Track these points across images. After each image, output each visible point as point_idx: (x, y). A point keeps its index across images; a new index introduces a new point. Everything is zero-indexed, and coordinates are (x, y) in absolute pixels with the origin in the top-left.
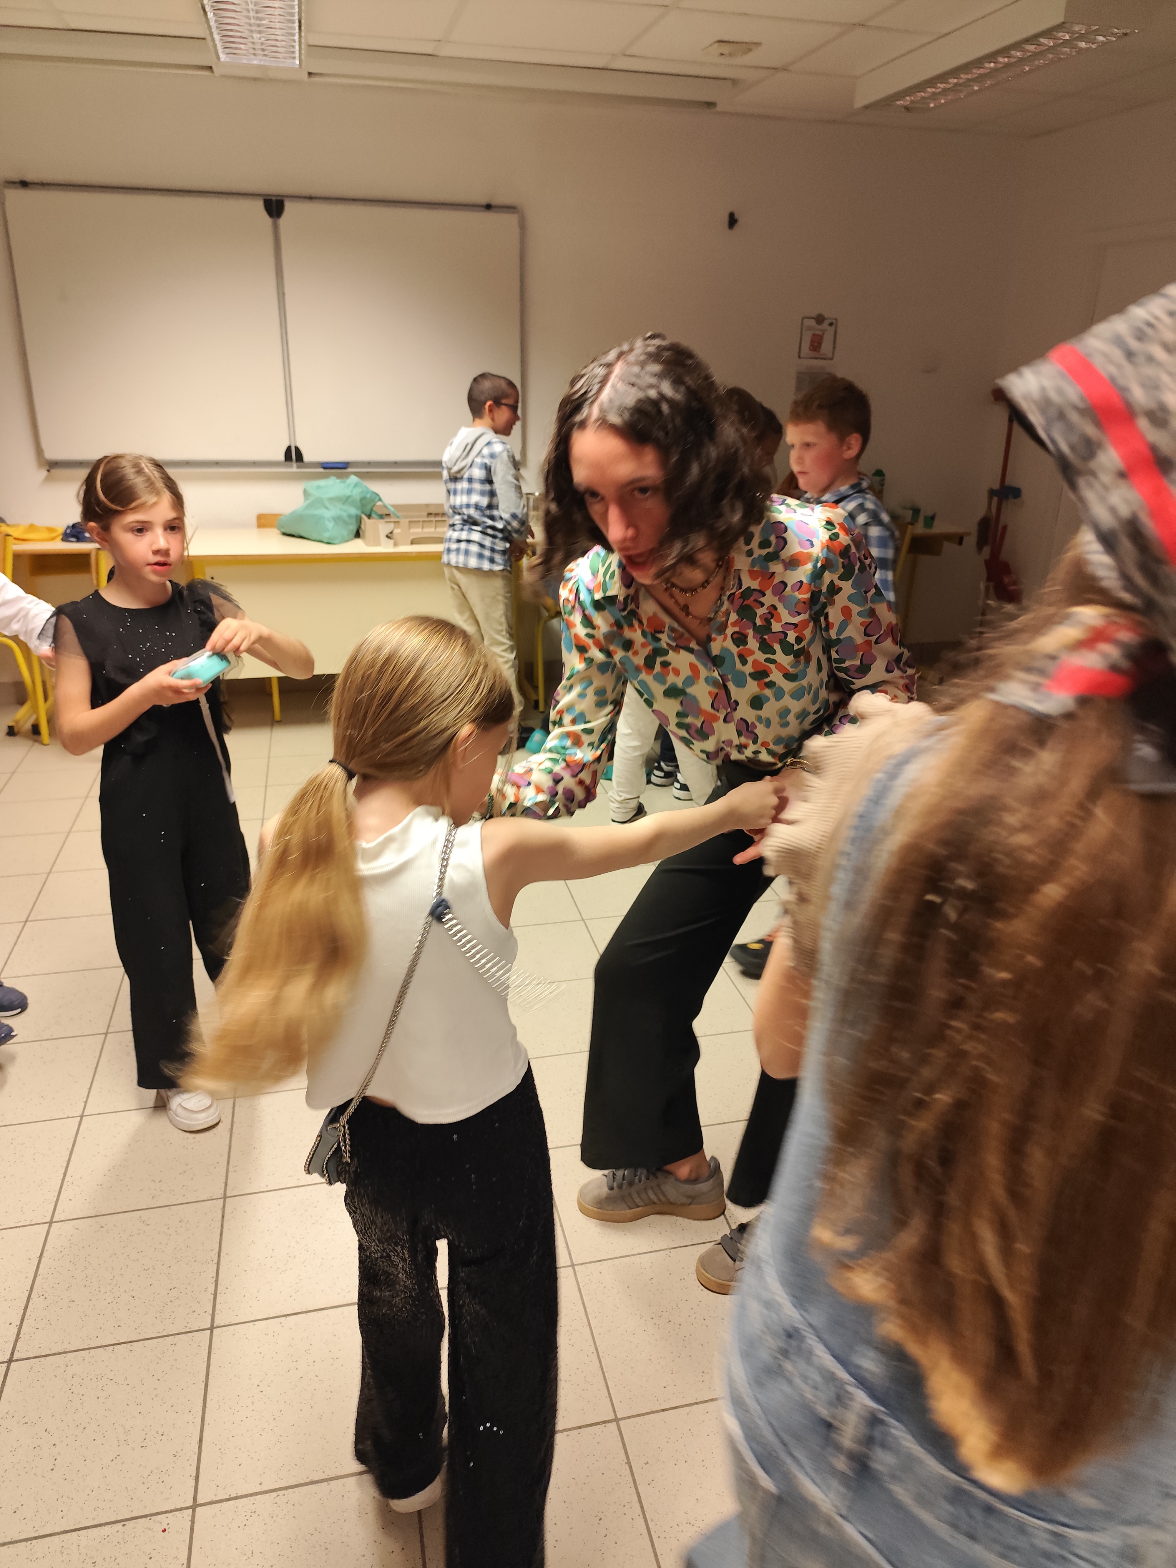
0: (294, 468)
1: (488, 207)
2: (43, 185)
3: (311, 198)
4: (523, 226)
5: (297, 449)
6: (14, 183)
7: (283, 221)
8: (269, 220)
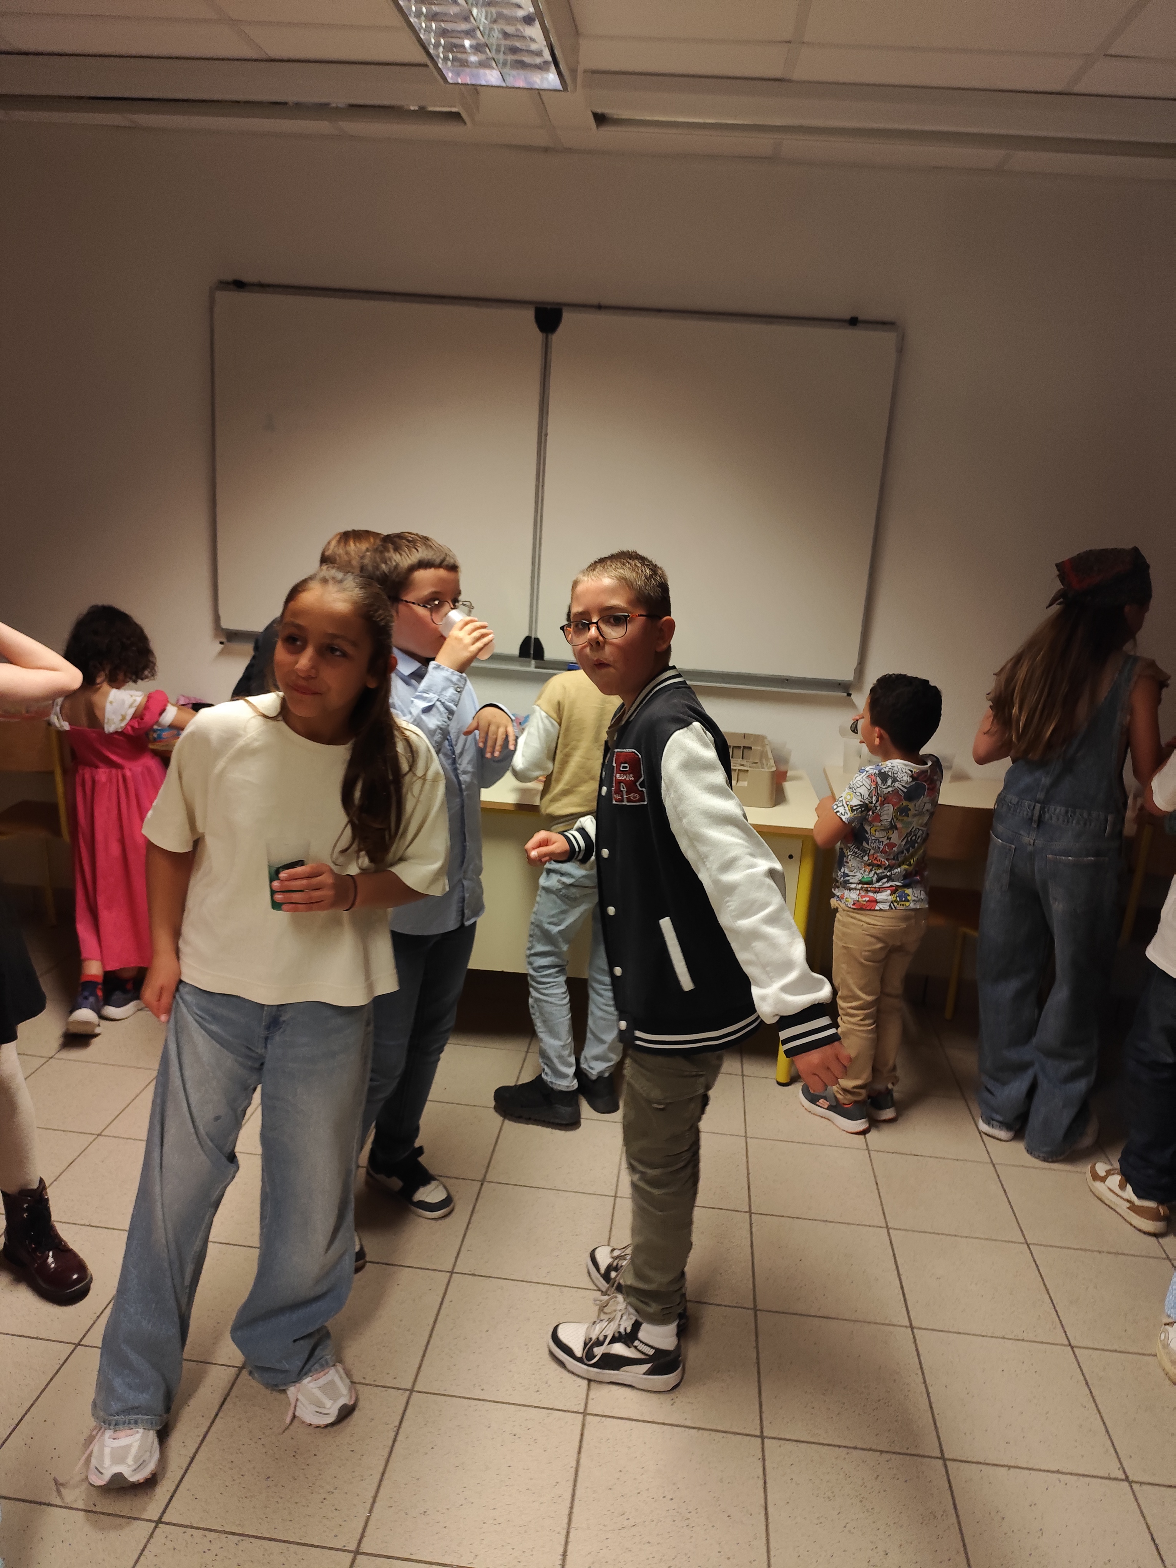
0: (531, 667)
1: (853, 322)
2: (263, 287)
3: (599, 307)
4: (901, 350)
5: (537, 641)
6: (228, 283)
7: (557, 338)
8: (537, 335)
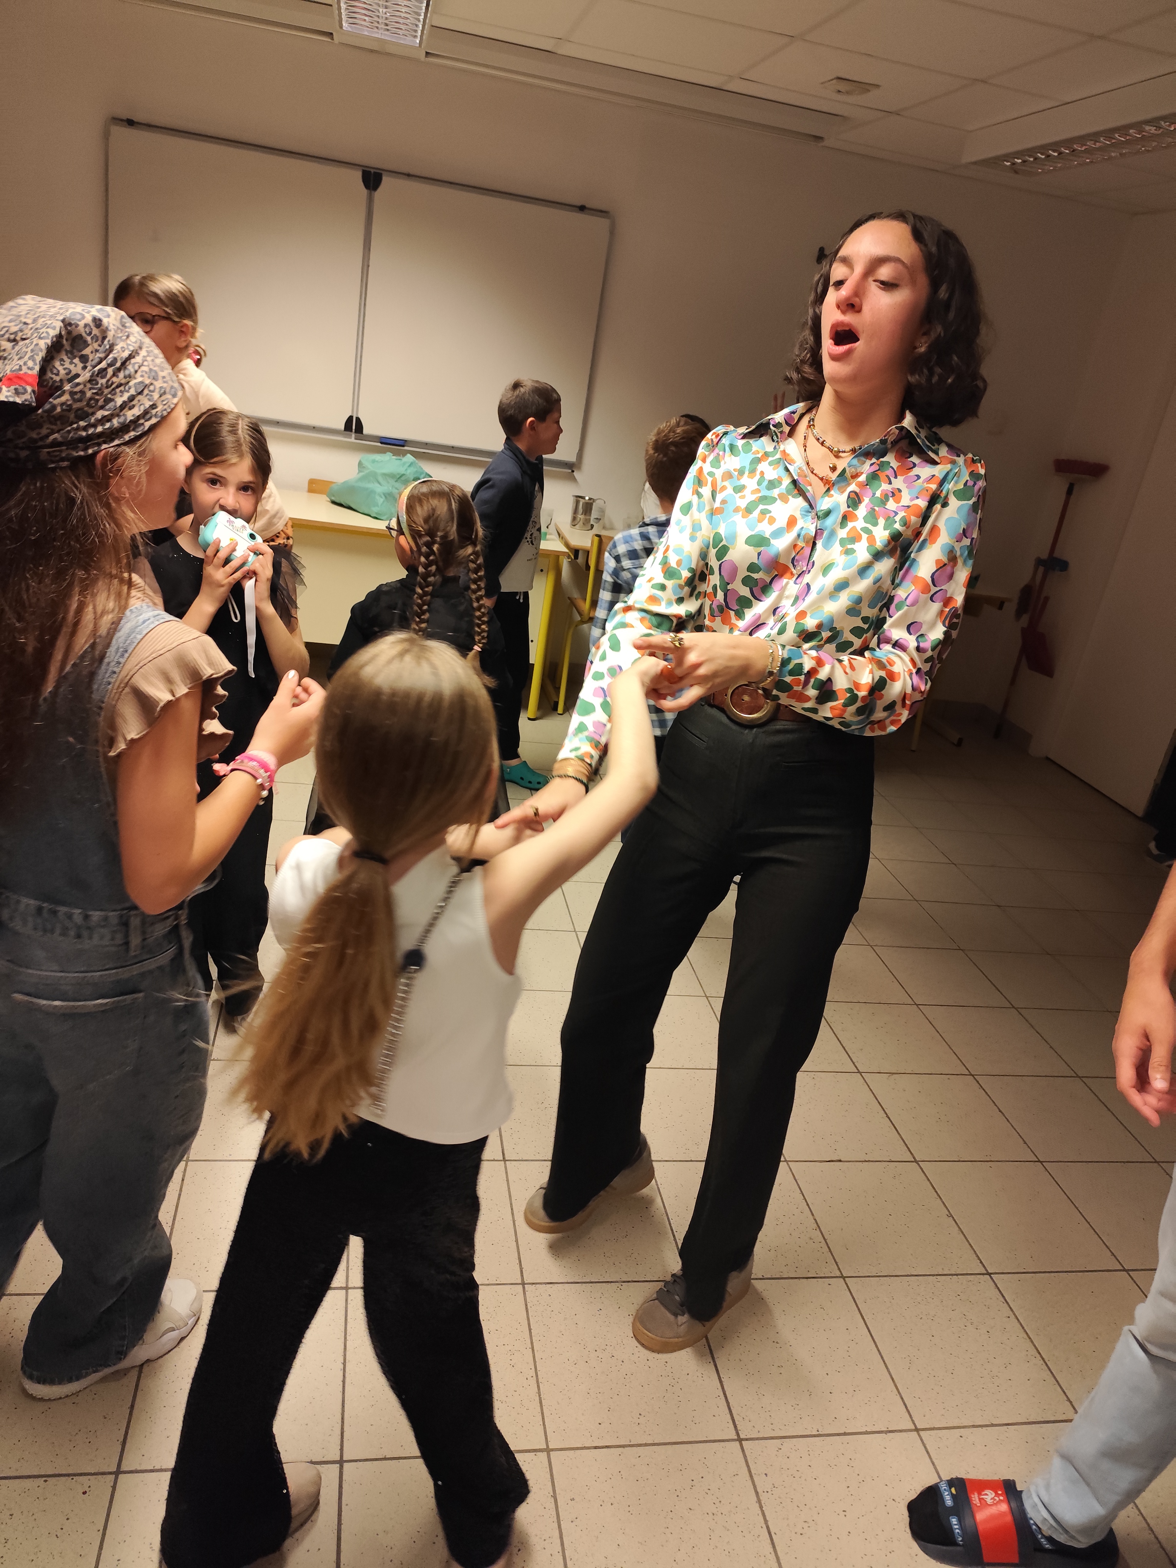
0: (352, 439)
1: (582, 208)
2: (150, 127)
3: (409, 175)
4: (612, 232)
5: (358, 419)
6: (121, 120)
7: (378, 194)
8: (365, 191)
